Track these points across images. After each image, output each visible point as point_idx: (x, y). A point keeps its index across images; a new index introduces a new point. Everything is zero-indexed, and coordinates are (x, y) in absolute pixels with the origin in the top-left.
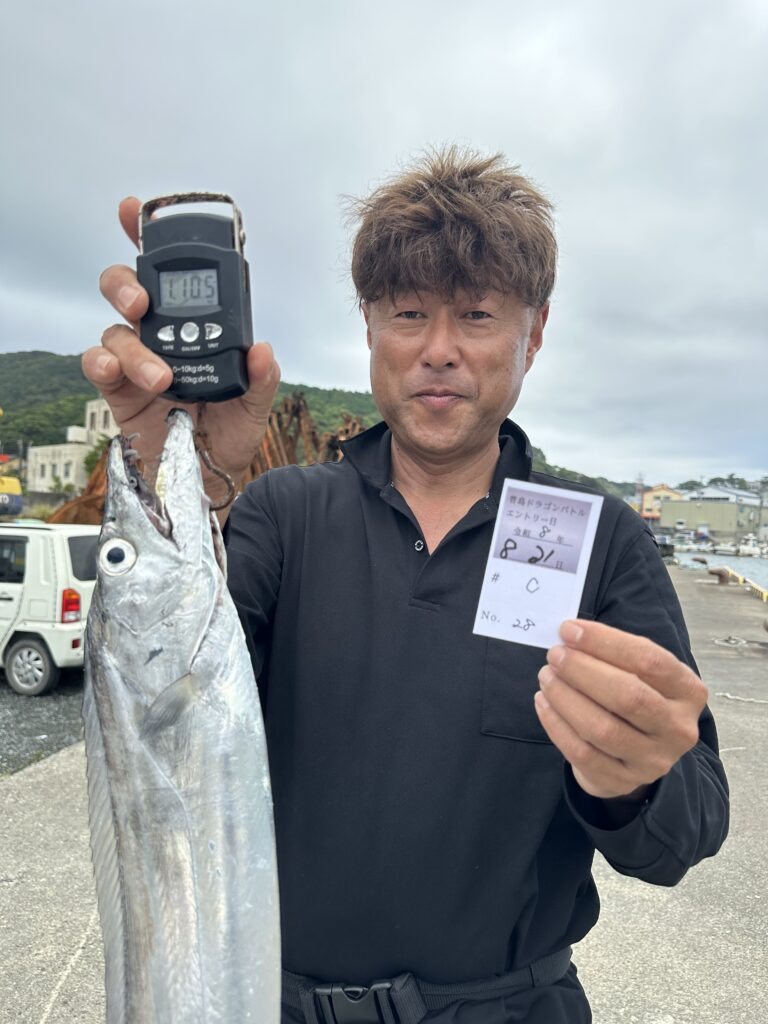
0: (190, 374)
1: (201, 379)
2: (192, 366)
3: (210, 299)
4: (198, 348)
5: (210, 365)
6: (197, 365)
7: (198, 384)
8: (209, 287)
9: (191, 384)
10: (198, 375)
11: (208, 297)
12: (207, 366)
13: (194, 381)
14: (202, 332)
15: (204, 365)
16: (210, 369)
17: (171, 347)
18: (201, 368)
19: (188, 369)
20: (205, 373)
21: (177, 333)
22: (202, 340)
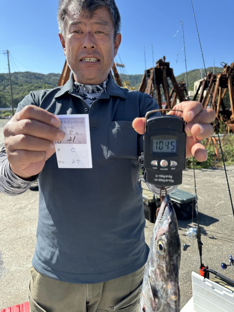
0: (162, 178)
1: (167, 180)
2: (163, 175)
3: (173, 150)
4: (167, 169)
5: (171, 175)
6: (166, 175)
7: (165, 182)
8: (173, 146)
9: (162, 182)
10: (165, 178)
11: (172, 149)
12: (170, 176)
13: (164, 181)
14: (169, 163)
15: (168, 175)
16: (171, 177)
17: (156, 168)
18: (167, 176)
19: (162, 176)
20: (168, 178)
21: (159, 163)
22: (169, 166)
